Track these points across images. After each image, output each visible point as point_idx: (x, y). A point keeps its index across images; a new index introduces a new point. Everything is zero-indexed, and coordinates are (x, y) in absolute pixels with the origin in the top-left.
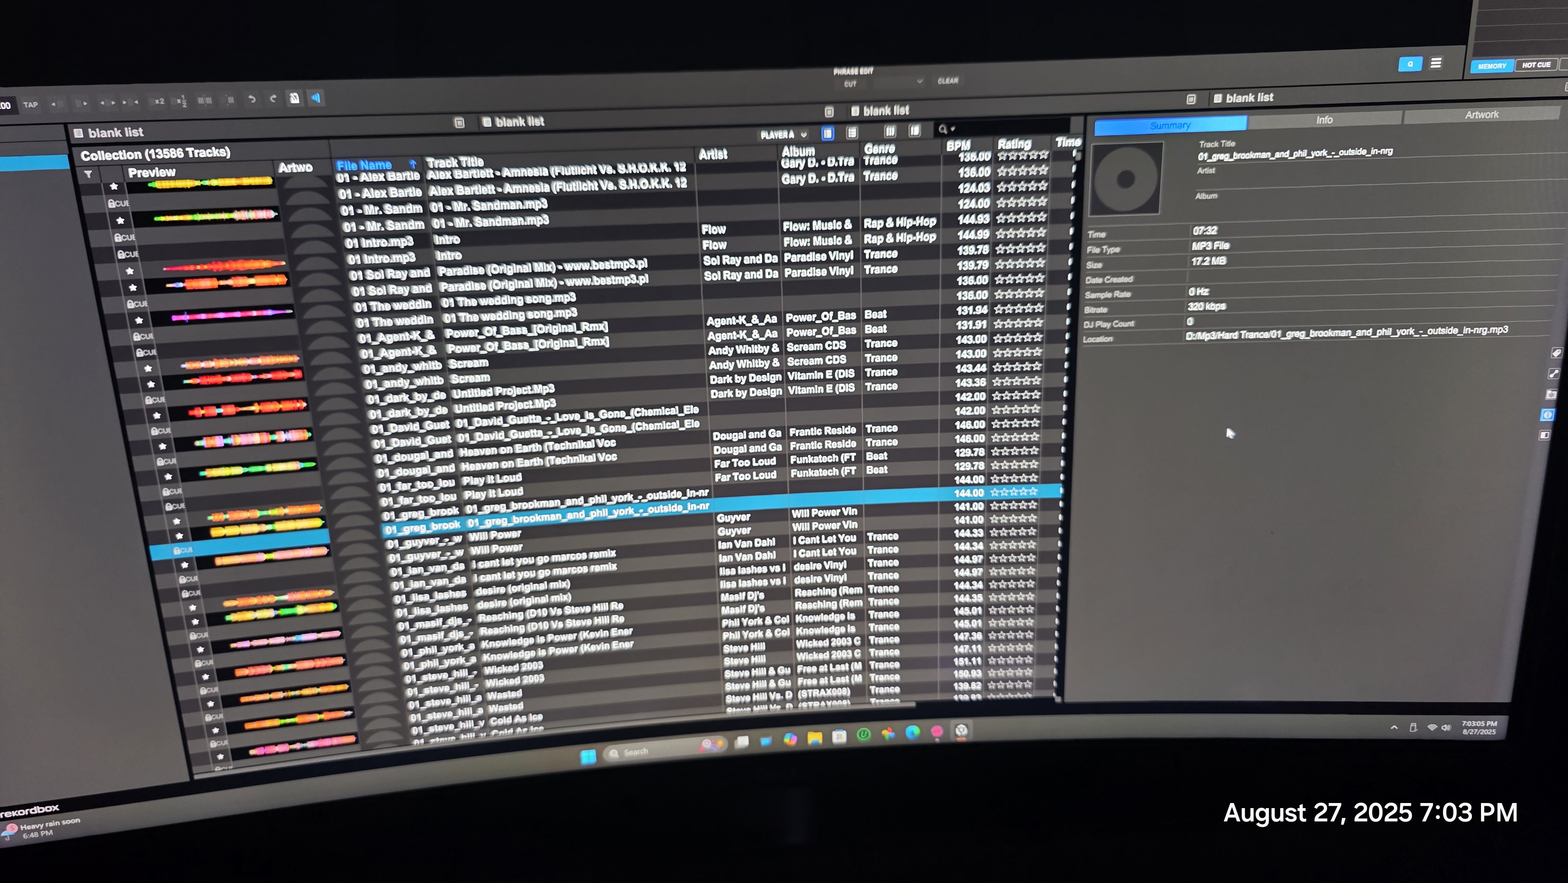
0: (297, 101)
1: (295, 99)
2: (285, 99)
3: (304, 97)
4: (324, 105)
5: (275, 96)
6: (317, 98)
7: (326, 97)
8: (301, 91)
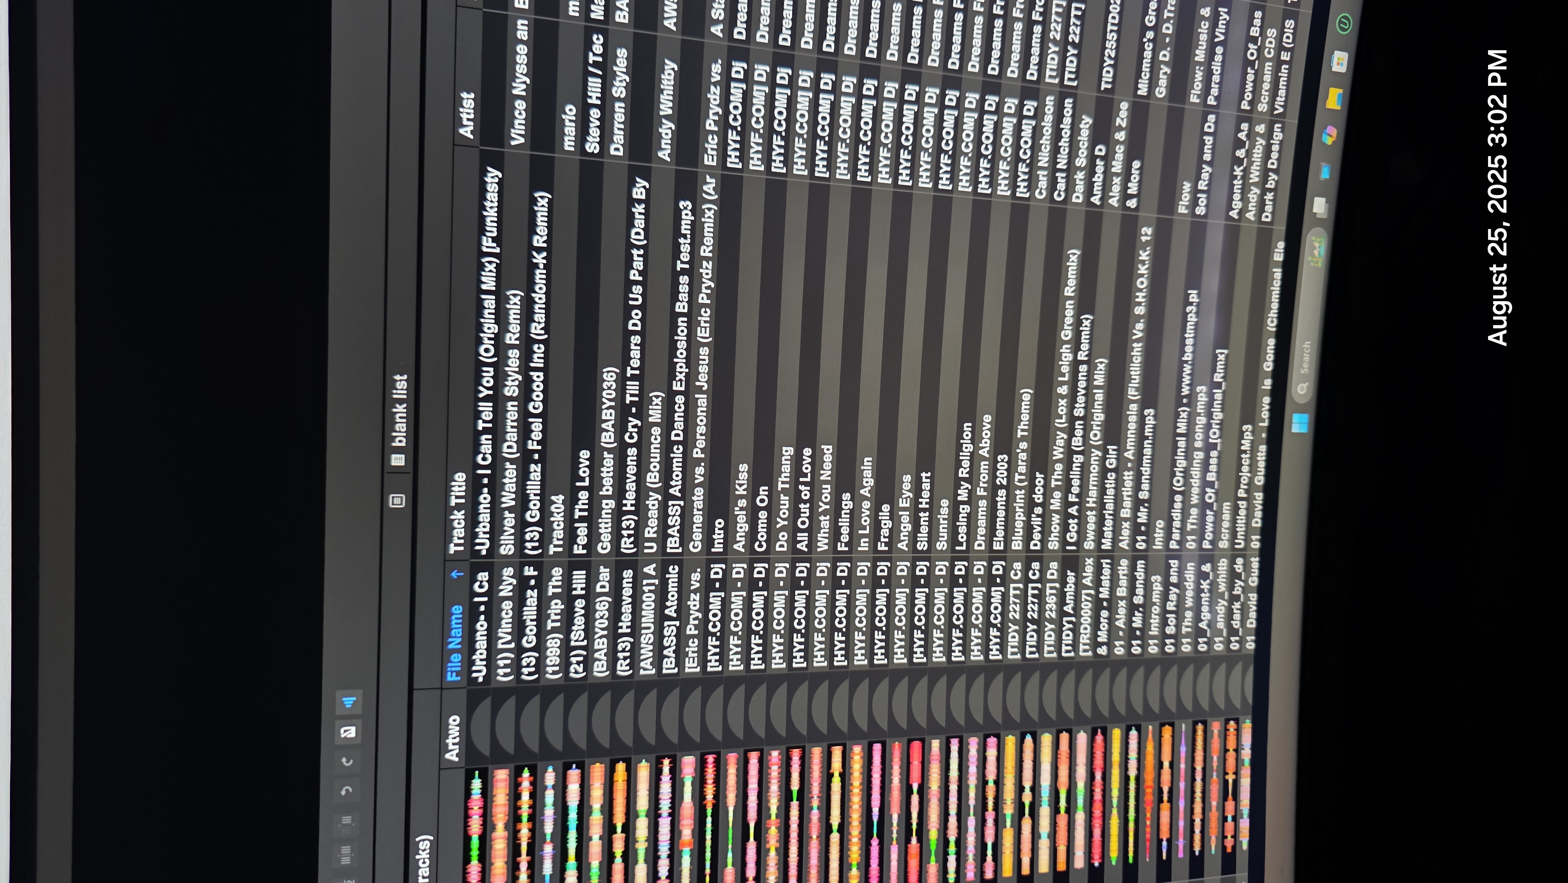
0: (353, 729)
1: (350, 732)
2: (348, 746)
3: (348, 719)
4: (360, 692)
5: (344, 760)
6: (349, 702)
7: (348, 687)
8: (337, 722)
